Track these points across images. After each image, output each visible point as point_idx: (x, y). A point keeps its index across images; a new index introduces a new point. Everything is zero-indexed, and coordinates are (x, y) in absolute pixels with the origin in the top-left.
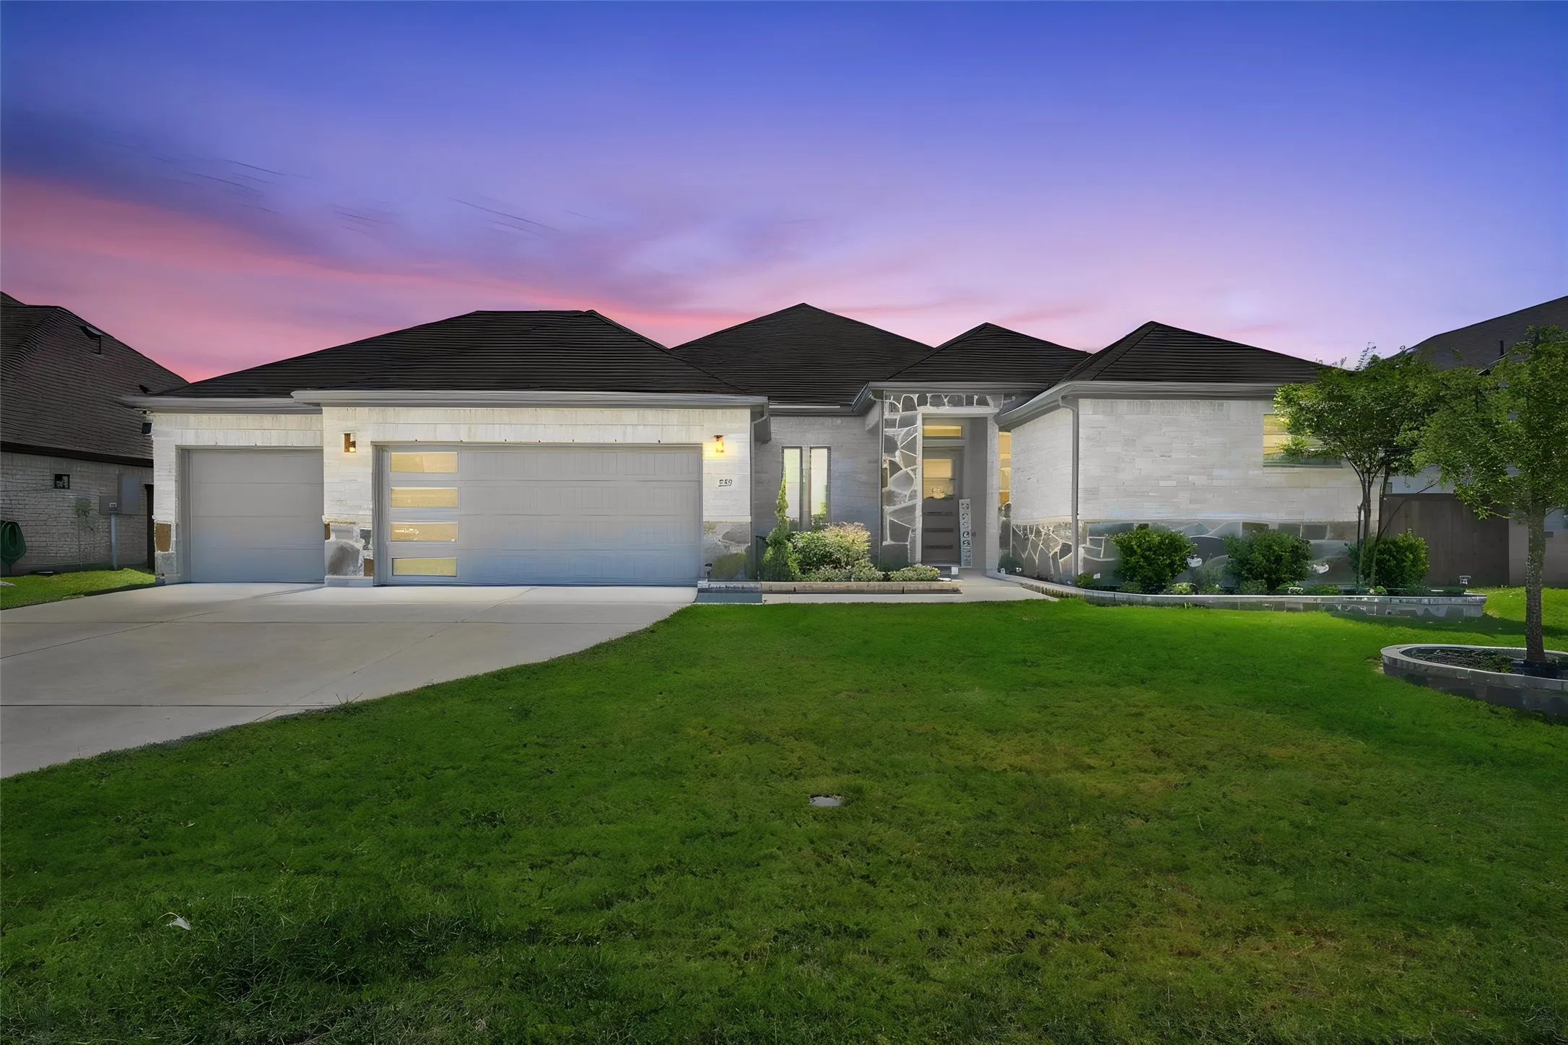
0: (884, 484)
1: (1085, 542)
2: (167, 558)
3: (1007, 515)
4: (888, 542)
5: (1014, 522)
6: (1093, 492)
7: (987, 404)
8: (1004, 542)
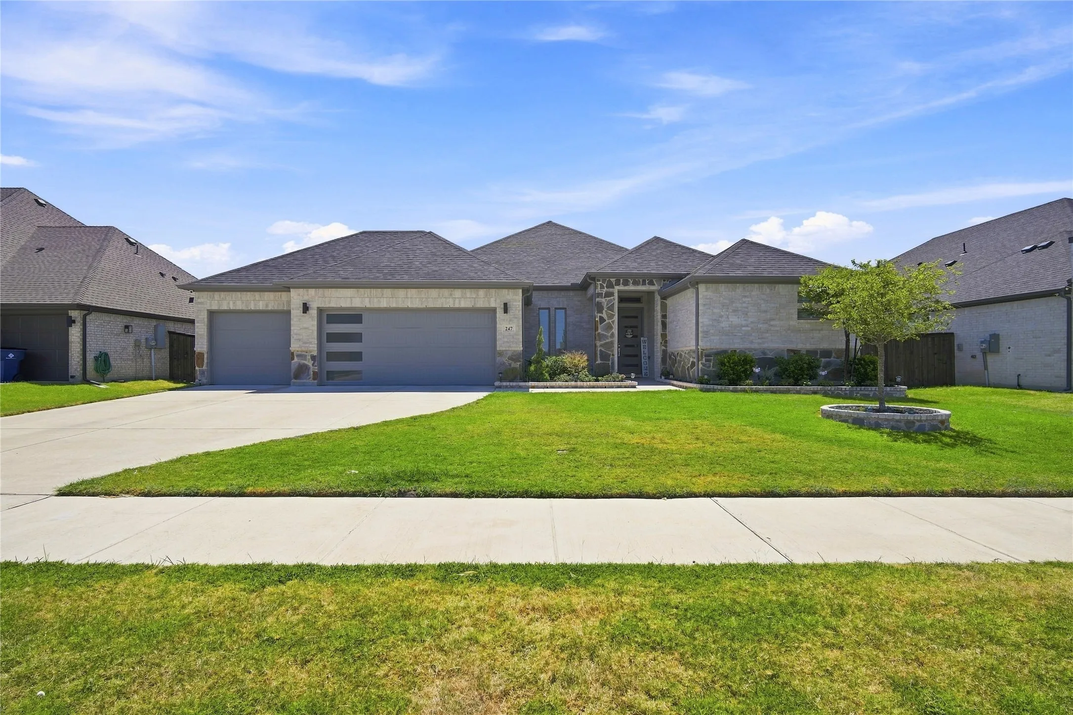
0: (596, 329)
1: (702, 360)
2: (202, 373)
3: (666, 346)
4: (599, 361)
5: (670, 350)
6: (706, 333)
7: (654, 285)
8: (664, 360)
